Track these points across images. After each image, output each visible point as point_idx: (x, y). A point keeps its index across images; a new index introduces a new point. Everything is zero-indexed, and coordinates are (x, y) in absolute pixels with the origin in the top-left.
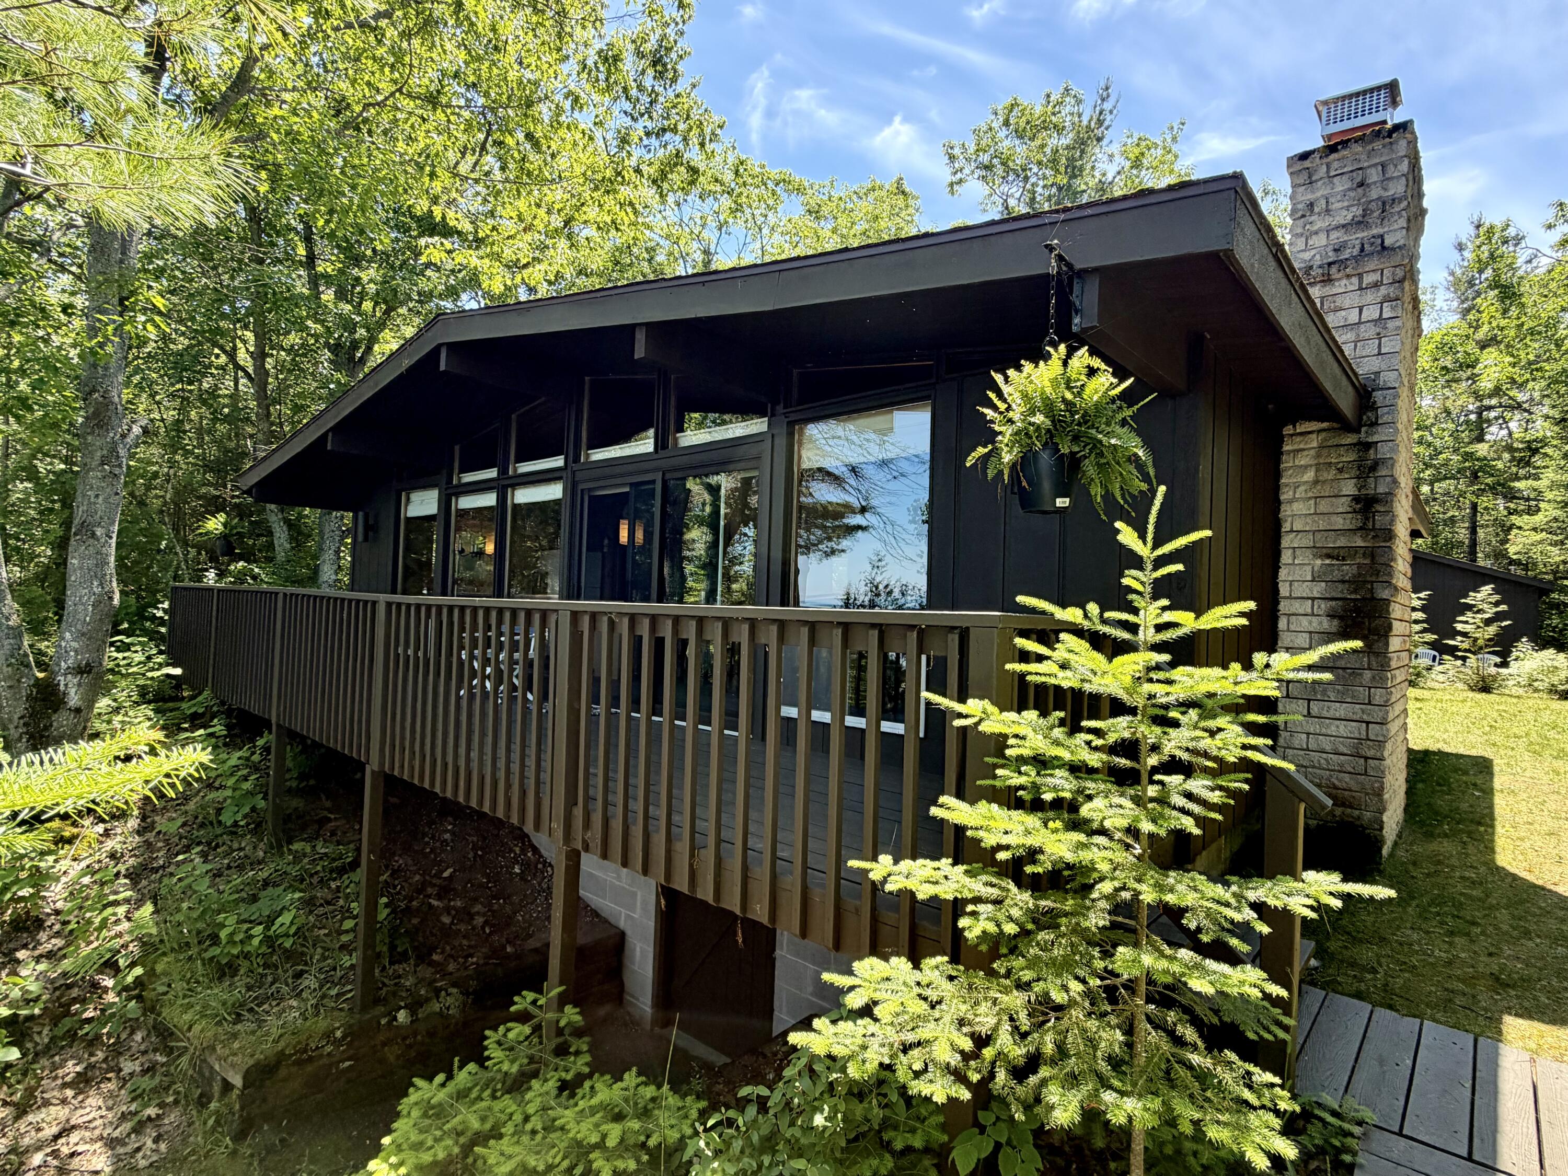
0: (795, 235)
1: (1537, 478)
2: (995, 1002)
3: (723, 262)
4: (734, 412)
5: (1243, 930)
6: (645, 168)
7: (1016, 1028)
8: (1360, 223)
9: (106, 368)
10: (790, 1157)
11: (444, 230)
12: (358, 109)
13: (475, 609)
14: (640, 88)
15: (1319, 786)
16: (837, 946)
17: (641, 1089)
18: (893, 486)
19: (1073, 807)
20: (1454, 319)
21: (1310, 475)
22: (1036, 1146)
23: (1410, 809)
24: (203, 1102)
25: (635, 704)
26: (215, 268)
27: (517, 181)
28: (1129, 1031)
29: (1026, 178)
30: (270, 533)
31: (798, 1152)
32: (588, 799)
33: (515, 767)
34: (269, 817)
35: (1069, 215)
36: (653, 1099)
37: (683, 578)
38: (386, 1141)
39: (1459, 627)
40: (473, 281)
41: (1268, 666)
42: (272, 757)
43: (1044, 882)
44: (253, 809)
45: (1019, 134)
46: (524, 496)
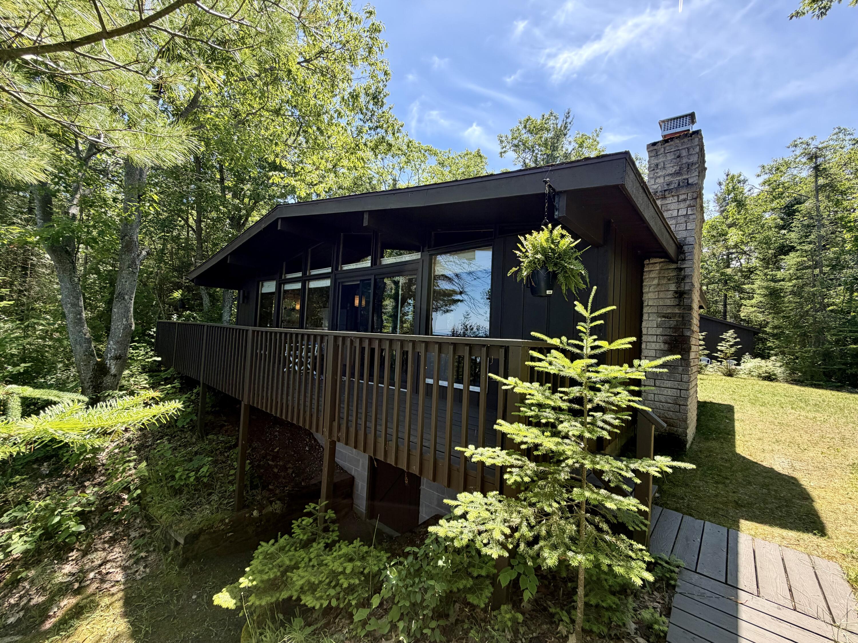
0: (433, 173)
1: (753, 284)
2: (519, 512)
3: (402, 185)
4: (405, 249)
5: (628, 481)
6: (369, 144)
7: (529, 524)
8: (678, 173)
9: (131, 226)
10: (427, 579)
11: (280, 169)
12: (244, 115)
13: (291, 334)
14: (367, 109)
15: (659, 417)
16: (449, 485)
17: (361, 548)
18: (474, 283)
19: (553, 426)
20: (717, 214)
21: (656, 282)
22: (536, 575)
23: (698, 427)
24: (166, 550)
25: (361, 377)
26: (180, 183)
27: (313, 148)
28: (578, 526)
29: (533, 151)
30: (202, 299)
31: (431, 577)
32: (340, 418)
33: (308, 404)
34: (198, 423)
35: (553, 168)
36: (366, 552)
37: (382, 321)
38: (247, 569)
39: (719, 348)
40: (293, 191)
41: (640, 365)
42: (200, 397)
43: (540, 458)
44: (191, 420)
45: (530, 132)
46: (313, 284)
